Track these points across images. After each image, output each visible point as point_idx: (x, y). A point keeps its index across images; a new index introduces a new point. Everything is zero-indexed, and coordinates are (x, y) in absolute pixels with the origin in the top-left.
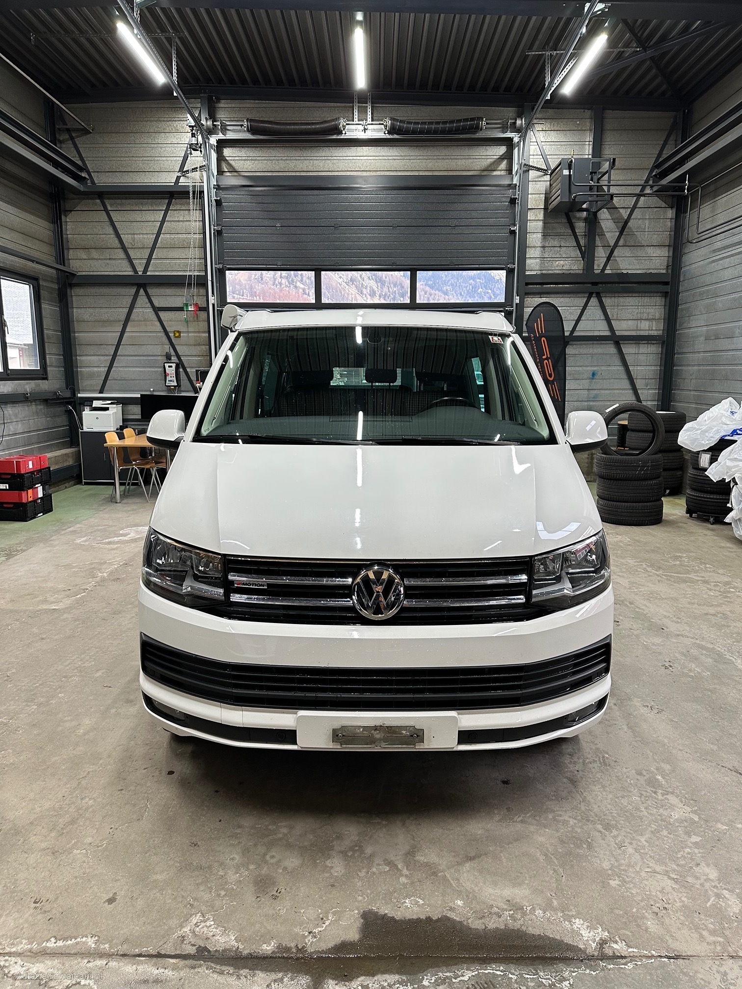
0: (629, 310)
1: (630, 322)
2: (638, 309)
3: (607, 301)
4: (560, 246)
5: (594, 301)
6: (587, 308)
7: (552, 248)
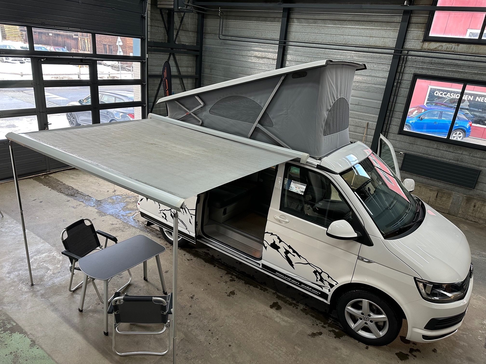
0: (185, 62)
1: (185, 68)
2: (187, 61)
3: (177, 57)
4: (158, 27)
5: (172, 56)
6: (170, 60)
7: (155, 27)
